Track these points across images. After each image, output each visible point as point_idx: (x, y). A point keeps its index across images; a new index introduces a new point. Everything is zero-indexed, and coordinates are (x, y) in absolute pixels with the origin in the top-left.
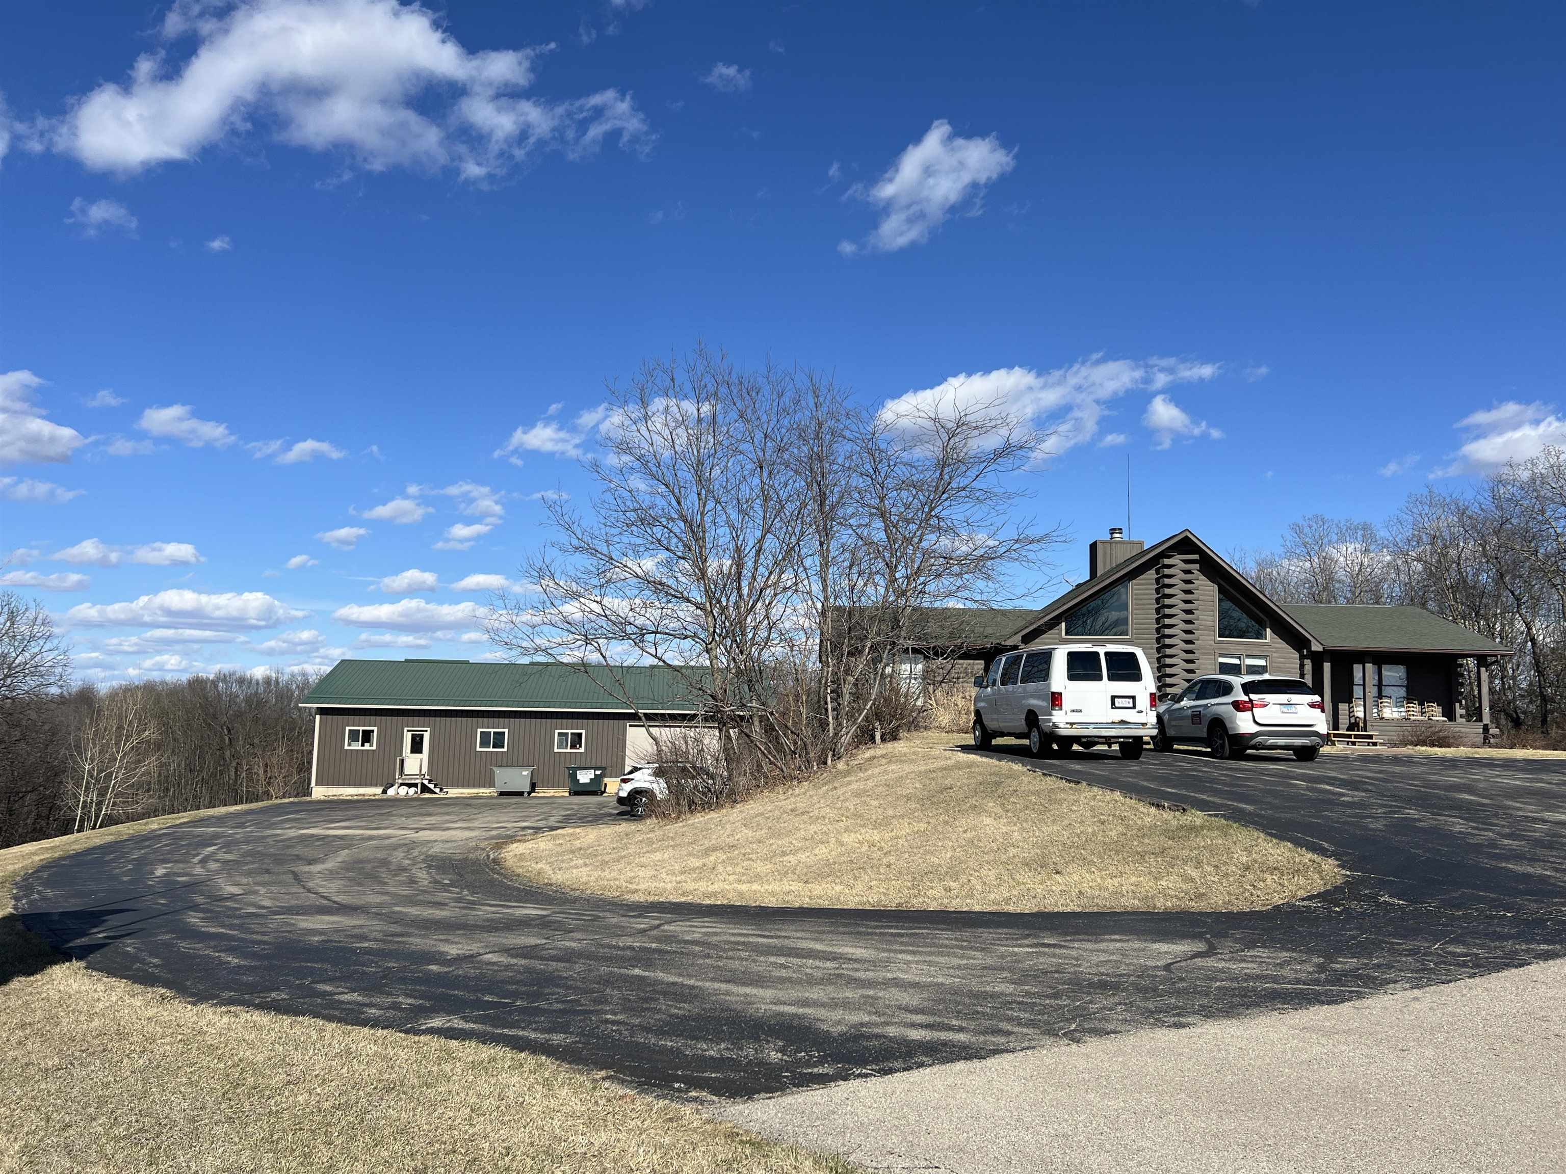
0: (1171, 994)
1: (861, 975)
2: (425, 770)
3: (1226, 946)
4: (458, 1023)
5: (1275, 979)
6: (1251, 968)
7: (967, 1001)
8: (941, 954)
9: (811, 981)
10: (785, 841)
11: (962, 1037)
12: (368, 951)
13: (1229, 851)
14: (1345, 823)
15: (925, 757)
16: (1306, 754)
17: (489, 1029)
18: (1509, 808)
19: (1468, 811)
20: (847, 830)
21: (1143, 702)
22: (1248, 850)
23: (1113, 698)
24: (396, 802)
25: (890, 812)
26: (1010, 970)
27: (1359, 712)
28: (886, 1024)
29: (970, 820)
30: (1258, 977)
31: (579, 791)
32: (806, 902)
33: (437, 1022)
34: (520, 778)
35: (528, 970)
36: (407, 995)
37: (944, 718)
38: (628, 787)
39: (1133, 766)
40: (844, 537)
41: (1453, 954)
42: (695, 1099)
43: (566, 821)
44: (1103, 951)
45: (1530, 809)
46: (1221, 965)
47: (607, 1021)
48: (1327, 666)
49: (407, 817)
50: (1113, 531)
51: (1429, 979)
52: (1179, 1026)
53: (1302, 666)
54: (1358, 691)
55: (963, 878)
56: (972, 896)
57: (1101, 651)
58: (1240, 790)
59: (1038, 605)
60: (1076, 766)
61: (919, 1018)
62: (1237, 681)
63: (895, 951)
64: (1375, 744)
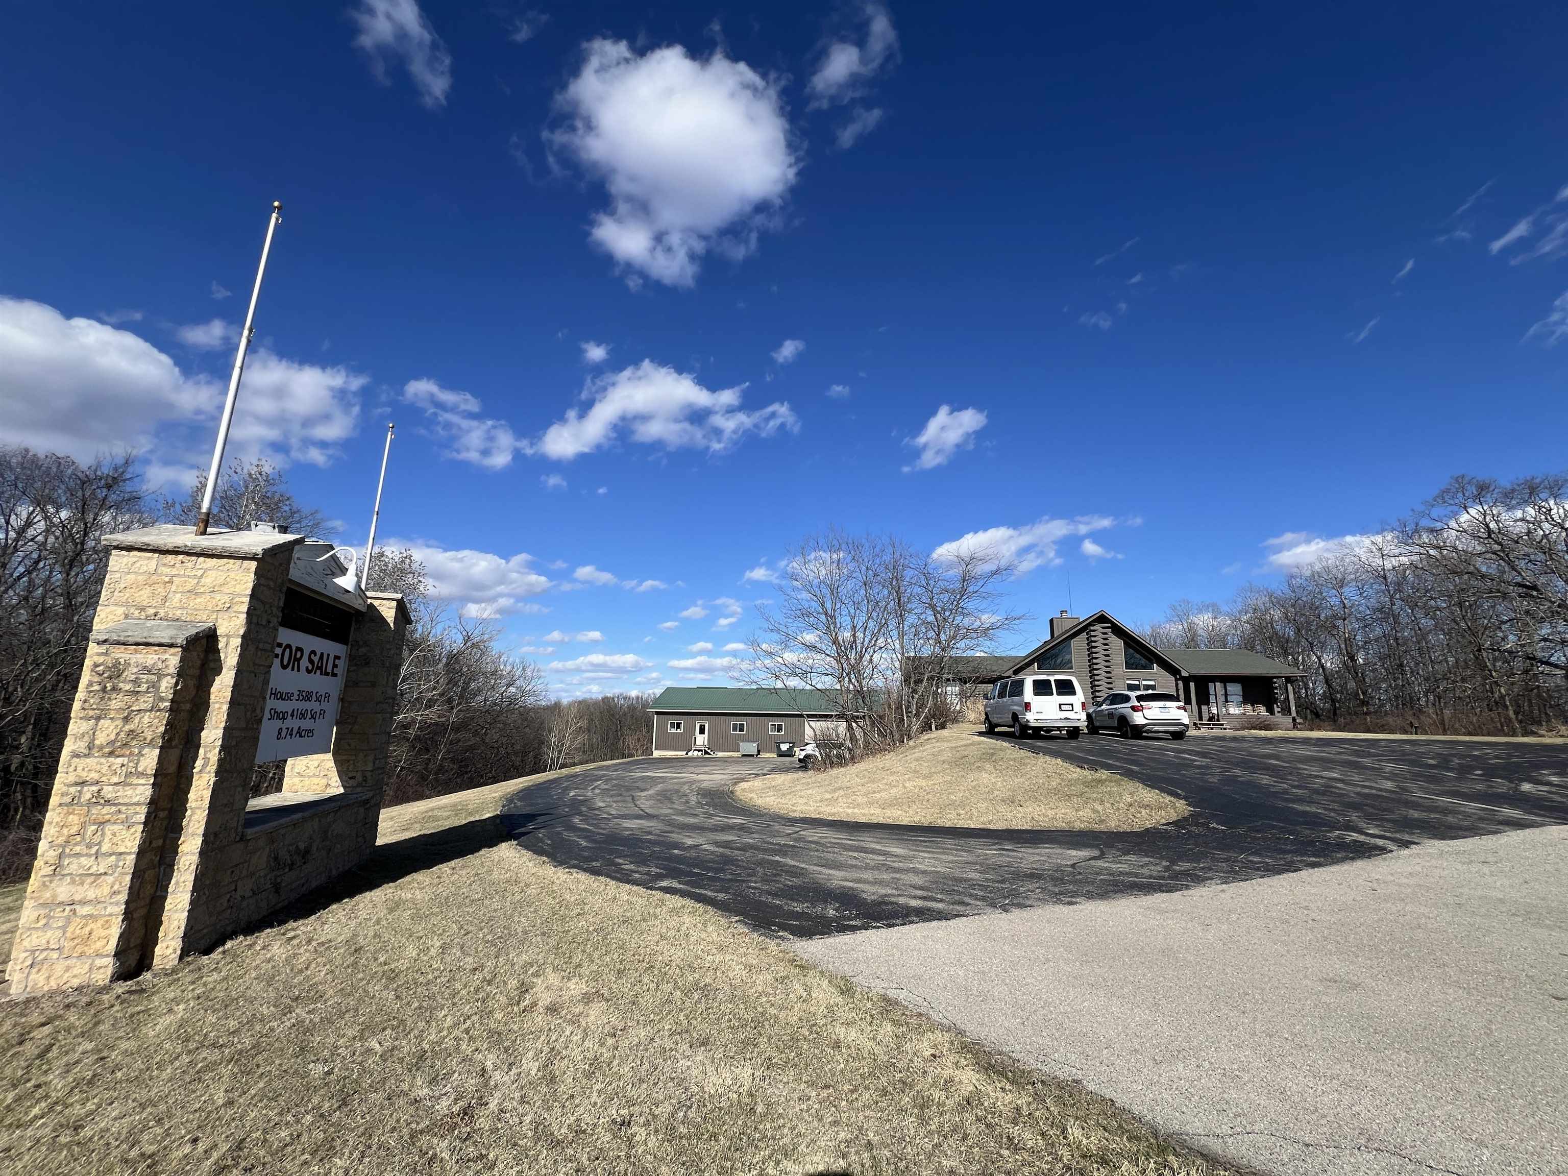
0: (1070, 882)
1: (896, 865)
2: (706, 743)
3: (1111, 854)
4: (675, 884)
5: (1136, 875)
6: (1124, 867)
7: (950, 883)
8: (943, 853)
9: (867, 868)
10: (876, 785)
11: (940, 906)
12: (649, 841)
13: (1120, 795)
14: (1195, 778)
15: (958, 738)
16: (1178, 736)
17: (689, 888)
18: (1300, 769)
19: (1274, 771)
20: (909, 780)
21: (1078, 707)
22: (1132, 794)
23: (1060, 705)
24: (692, 759)
25: (933, 770)
26: (981, 865)
27: (1214, 710)
28: (900, 895)
29: (976, 774)
30: (1127, 873)
31: (781, 754)
32: (881, 820)
33: (664, 884)
34: (752, 748)
35: (722, 855)
36: (657, 867)
37: (972, 716)
38: (803, 754)
39: (1073, 743)
40: (911, 619)
41: (1251, 861)
42: (780, 937)
43: (772, 771)
44: (1038, 854)
45: (1314, 770)
46: (1107, 865)
47: (750, 887)
48: (1192, 685)
49: (695, 767)
50: (1062, 612)
51: (1234, 878)
52: (1070, 903)
53: (1177, 685)
54: (1212, 699)
55: (968, 808)
56: (971, 819)
57: (1052, 679)
58: (1133, 758)
59: (1023, 653)
60: (1040, 743)
61: (920, 893)
62: (1133, 694)
63: (919, 851)
64: (1225, 729)
